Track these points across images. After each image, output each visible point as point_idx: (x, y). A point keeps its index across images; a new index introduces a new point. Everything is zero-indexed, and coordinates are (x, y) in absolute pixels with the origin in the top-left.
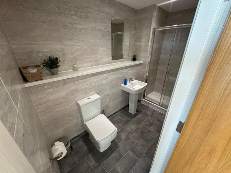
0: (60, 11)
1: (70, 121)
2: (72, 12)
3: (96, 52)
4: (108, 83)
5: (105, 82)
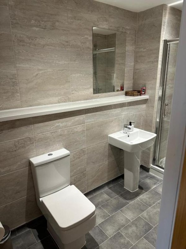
0: (15, 21)
1: (17, 193)
2: (32, 22)
3: (67, 79)
4: (83, 130)
5: (79, 128)
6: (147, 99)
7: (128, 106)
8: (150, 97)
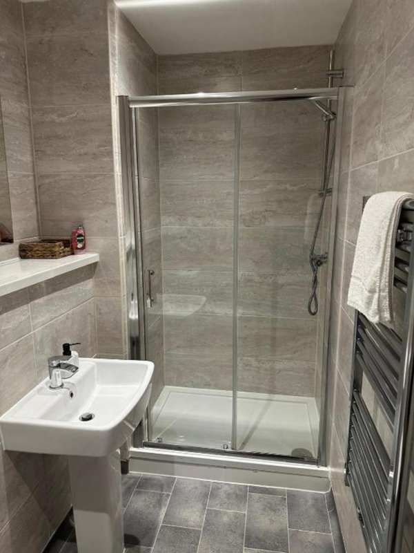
6: (95, 264)
7: (48, 293)
8: (101, 255)
